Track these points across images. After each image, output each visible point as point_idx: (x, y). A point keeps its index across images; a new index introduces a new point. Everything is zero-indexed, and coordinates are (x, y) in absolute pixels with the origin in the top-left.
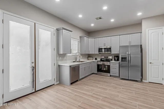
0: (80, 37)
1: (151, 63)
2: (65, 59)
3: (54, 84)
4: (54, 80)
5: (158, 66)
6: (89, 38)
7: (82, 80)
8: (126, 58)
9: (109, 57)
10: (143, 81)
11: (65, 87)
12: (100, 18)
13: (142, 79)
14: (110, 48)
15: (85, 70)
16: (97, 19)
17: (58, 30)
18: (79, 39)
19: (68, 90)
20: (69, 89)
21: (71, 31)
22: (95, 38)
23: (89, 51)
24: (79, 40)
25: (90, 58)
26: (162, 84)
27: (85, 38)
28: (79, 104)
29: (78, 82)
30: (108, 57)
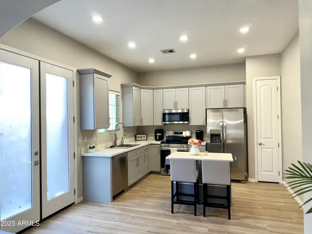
0: (123, 86)
1: (260, 144)
2: (95, 140)
3: (74, 203)
4: (75, 194)
5: (271, 150)
6: (141, 88)
7: (132, 189)
8: (220, 135)
9: (184, 132)
10: (250, 180)
11: (101, 206)
12: (171, 51)
13: (247, 178)
14: (187, 113)
15: (138, 165)
16: (164, 52)
17: (80, 73)
18: (120, 91)
19: (112, 211)
20: (113, 209)
21: (109, 76)
22: (153, 89)
23: (141, 120)
24: (120, 94)
25: (140, 136)
26: (278, 183)
27: (134, 90)
28: (148, 229)
29: (126, 194)
30: (182, 133)
